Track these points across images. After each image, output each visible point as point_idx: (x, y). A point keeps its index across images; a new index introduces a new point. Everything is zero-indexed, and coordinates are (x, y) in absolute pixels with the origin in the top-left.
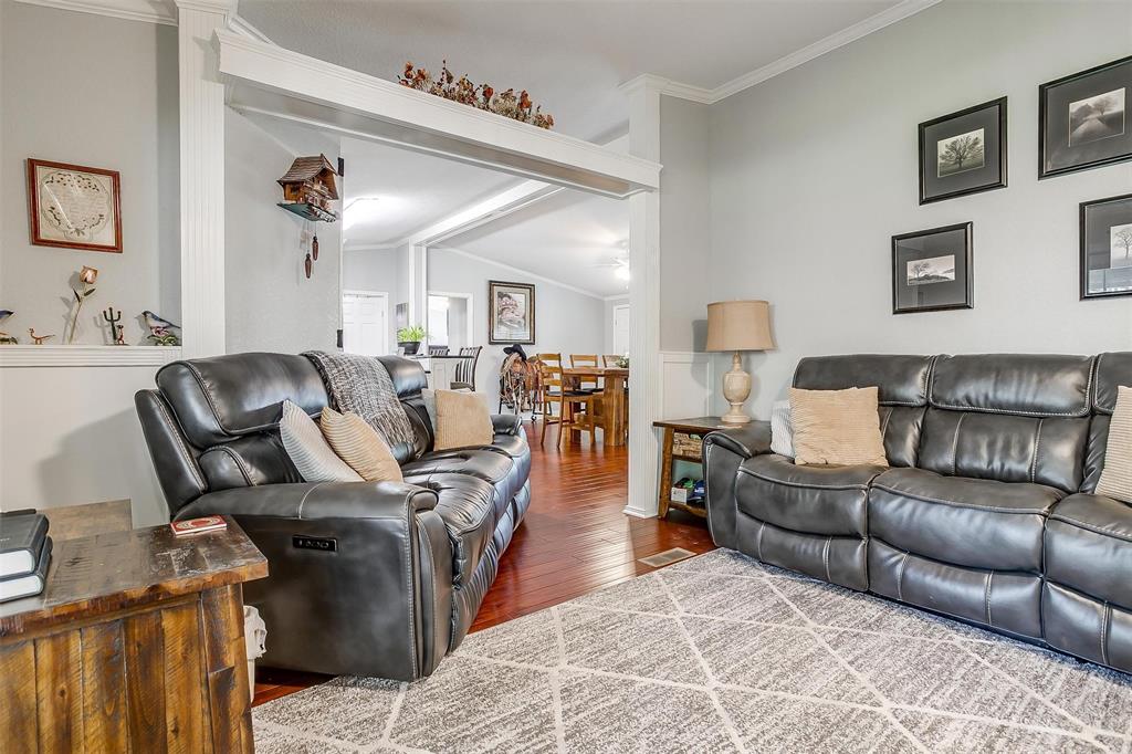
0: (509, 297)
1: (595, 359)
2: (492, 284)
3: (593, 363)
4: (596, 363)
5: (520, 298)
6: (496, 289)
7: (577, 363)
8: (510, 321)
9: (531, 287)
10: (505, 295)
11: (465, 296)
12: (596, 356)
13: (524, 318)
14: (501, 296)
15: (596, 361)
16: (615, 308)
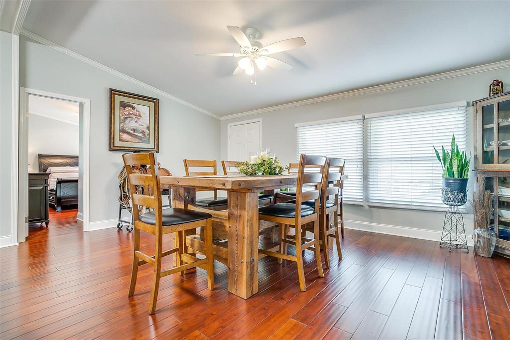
0: (133, 108)
1: (213, 164)
2: (113, 93)
3: (211, 170)
4: (215, 170)
5: (145, 110)
6: (118, 99)
7: (192, 169)
8: (134, 130)
9: (156, 102)
10: (129, 106)
11: (82, 100)
12: (215, 162)
13: (148, 128)
14: (123, 105)
15: (214, 167)
16: (229, 125)
